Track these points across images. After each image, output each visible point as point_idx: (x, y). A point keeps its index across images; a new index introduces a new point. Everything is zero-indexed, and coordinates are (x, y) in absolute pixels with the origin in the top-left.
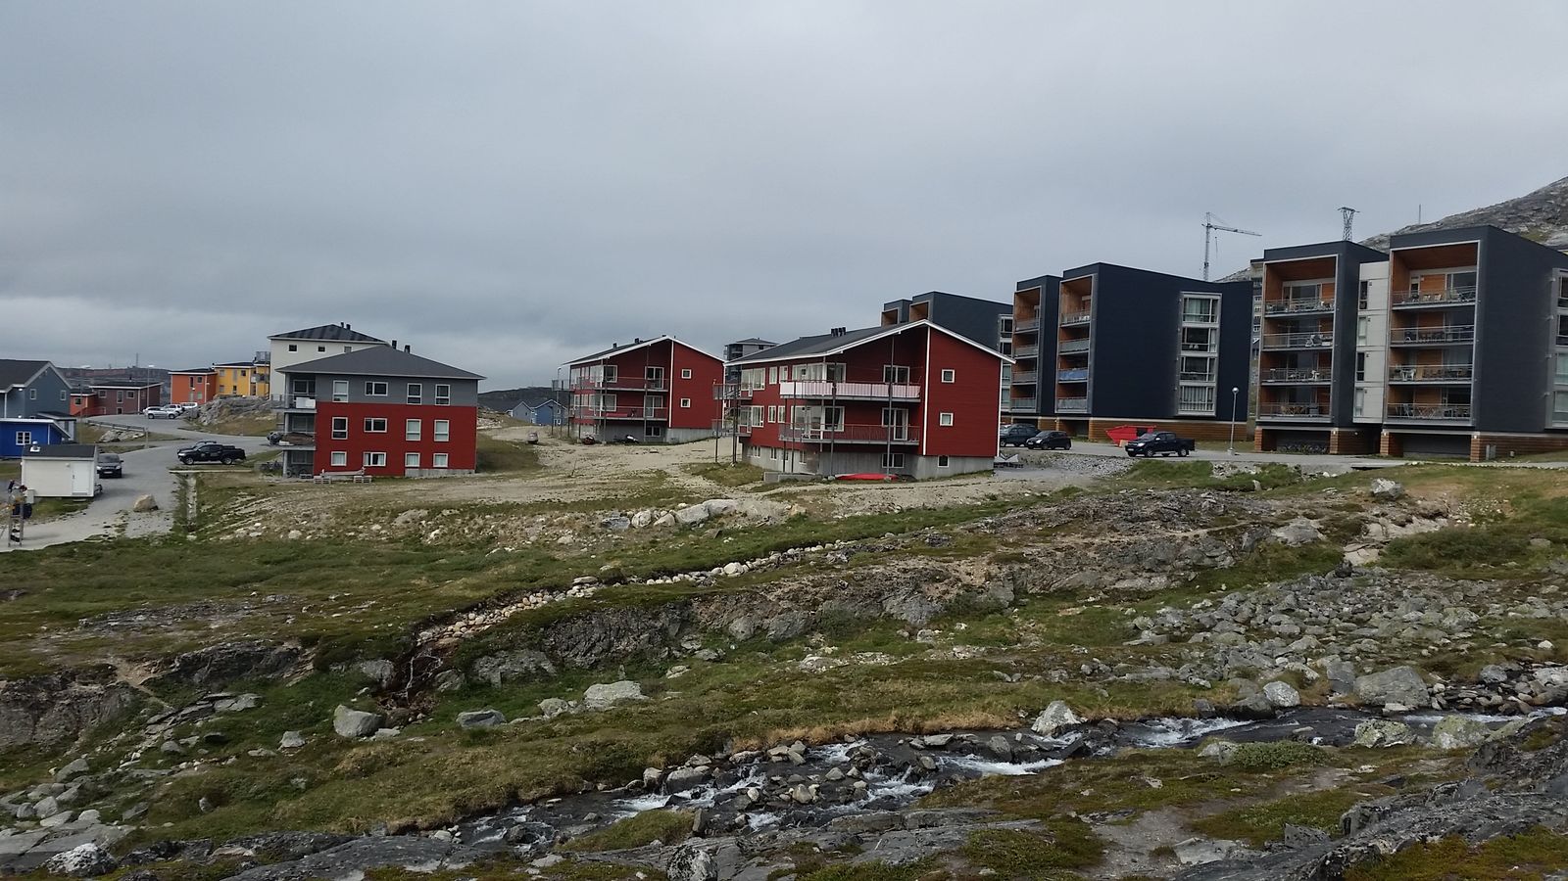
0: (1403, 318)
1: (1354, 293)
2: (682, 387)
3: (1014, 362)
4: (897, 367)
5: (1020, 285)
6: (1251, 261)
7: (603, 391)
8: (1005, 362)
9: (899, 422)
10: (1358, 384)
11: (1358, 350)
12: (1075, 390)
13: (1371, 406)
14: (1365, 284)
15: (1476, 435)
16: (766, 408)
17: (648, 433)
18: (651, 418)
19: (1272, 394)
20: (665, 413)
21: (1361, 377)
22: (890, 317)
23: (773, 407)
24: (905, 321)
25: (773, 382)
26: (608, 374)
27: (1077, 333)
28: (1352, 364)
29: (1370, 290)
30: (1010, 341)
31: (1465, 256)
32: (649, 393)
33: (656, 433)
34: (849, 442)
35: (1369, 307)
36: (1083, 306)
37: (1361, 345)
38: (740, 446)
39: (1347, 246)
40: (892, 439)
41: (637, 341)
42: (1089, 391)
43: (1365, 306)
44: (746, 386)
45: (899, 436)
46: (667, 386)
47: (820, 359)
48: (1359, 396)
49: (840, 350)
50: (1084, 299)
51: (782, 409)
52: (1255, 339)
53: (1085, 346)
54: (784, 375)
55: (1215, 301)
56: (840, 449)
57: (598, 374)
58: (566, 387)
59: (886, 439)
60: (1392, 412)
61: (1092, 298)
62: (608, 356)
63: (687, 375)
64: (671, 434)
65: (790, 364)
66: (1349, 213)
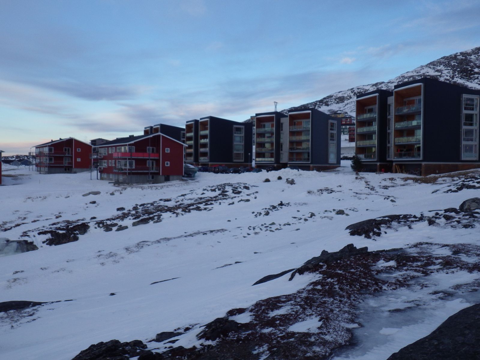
0: (292, 133)
1: (279, 126)
2: (77, 155)
3: (187, 146)
4: (151, 148)
5: (187, 122)
6: (251, 117)
7: (49, 156)
8: (185, 146)
9: (153, 165)
10: (281, 152)
11: (281, 142)
12: (204, 154)
13: (285, 158)
14: (282, 124)
15: (311, 165)
16: (108, 161)
17: (66, 170)
18: (66, 165)
19: (258, 155)
20: (71, 163)
21: (282, 150)
22: (146, 132)
23: (110, 161)
24: (152, 133)
25: (110, 152)
26: (50, 150)
27: (205, 137)
28: (279, 146)
29: (284, 125)
30: (185, 139)
31: (306, 116)
32: (66, 157)
33: (69, 170)
34: (136, 171)
35: (283, 130)
36: (206, 129)
37: (282, 141)
38: (99, 174)
39: (276, 113)
40: (150, 170)
41: (61, 139)
42: (209, 155)
43: (282, 130)
44: (100, 154)
45: (152, 169)
46: (72, 154)
47: (126, 145)
48: (281, 155)
49: (133, 142)
50: (206, 127)
51: (114, 161)
52: (253, 139)
53: (207, 141)
54: (114, 151)
55: (242, 128)
56: (134, 174)
57: (46, 150)
58: (34, 154)
59: (148, 170)
60: (290, 159)
61: (209, 126)
62: (50, 144)
63: (79, 150)
64: (74, 170)
65: (116, 146)
66: (276, 103)
